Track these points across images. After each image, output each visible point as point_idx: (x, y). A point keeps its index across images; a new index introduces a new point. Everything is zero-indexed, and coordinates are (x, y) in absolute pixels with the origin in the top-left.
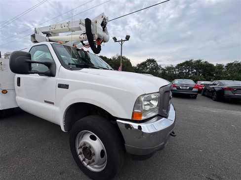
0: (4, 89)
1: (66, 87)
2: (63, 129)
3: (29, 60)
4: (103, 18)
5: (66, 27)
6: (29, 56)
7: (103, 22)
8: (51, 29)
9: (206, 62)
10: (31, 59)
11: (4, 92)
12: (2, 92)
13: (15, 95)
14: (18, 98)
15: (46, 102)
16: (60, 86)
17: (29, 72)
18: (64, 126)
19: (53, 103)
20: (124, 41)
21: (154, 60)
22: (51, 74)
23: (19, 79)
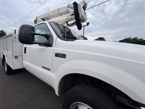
0: (16, 55)
1: (64, 56)
2: (57, 93)
3: (33, 32)
4: (84, 3)
5: (57, 12)
6: (33, 29)
7: (84, 6)
8: (47, 16)
9: (141, 39)
10: (34, 32)
11: (16, 57)
12: (15, 57)
13: (23, 60)
14: (24, 62)
15: (43, 67)
16: (57, 55)
17: (33, 42)
18: (58, 91)
19: (49, 70)
20: (86, 26)
21: (103, 38)
22: (49, 45)
23: (25, 48)
